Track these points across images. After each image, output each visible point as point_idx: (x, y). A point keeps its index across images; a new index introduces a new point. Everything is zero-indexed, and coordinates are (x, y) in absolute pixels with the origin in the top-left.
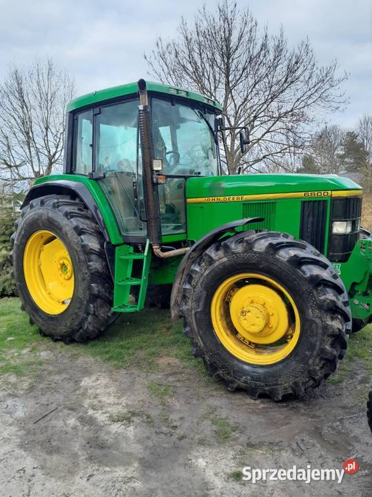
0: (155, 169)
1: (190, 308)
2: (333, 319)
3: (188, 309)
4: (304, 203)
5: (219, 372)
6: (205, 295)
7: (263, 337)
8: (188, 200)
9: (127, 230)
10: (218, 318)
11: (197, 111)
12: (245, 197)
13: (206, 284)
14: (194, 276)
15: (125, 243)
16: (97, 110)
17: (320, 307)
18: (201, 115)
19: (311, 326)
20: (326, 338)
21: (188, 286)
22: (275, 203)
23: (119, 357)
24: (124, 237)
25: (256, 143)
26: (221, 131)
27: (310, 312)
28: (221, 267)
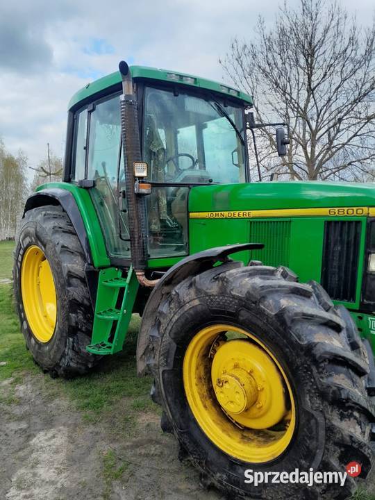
0: (137, 174)
1: (157, 363)
2: (342, 417)
3: (155, 365)
4: (329, 224)
5: (189, 458)
6: (175, 348)
7: (249, 418)
8: (191, 214)
9: (116, 250)
10: (194, 381)
11: (213, 103)
12: (254, 213)
13: (175, 333)
14: (162, 320)
15: (112, 266)
16: (90, 107)
17: (323, 395)
18: (219, 108)
19: (308, 421)
20: (331, 447)
21: (156, 334)
22: (290, 222)
23: (96, 406)
24: (111, 259)
25: (341, 148)
26: (251, 128)
27: (308, 399)
28: (191, 312)
